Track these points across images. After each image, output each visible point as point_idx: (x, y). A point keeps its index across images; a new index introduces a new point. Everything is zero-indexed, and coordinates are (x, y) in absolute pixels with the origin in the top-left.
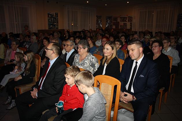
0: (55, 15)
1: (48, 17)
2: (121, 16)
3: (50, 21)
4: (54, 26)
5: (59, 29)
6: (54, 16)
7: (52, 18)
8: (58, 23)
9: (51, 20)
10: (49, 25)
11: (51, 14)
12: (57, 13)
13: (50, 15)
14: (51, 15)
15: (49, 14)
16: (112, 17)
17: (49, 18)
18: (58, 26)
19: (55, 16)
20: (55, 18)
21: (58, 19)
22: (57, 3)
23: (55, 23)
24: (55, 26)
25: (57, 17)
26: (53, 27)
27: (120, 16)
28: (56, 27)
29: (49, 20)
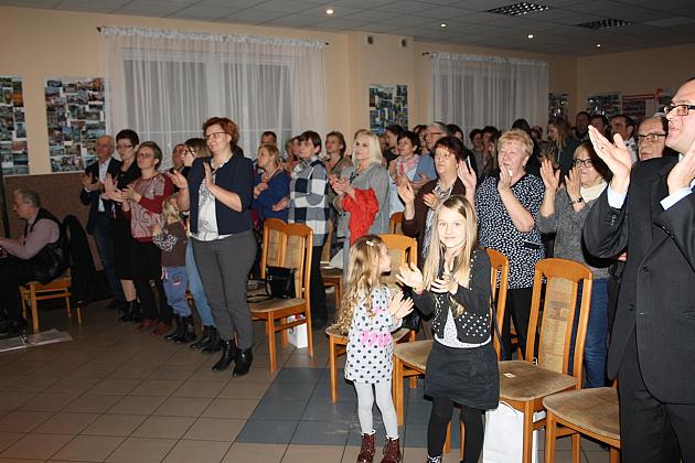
0: (395, 95)
1: (372, 105)
2: (661, 94)
3: (378, 120)
6: (393, 101)
9: (383, 119)
11: (380, 90)
12: (405, 89)
13: (377, 97)
14: (380, 95)
15: (373, 93)
16: (616, 97)
17: (374, 109)
19: (398, 100)
21: (405, 110)
22: (404, 43)
25: (405, 102)
27: (660, 90)
29: (373, 117)
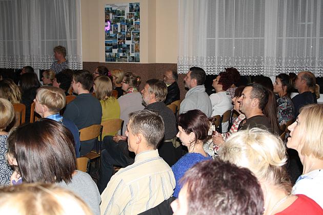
4: (123, 52)
5: (141, 62)
7: (119, 24)
8: (138, 39)
10: (108, 48)
18: (138, 51)
20: (129, 24)
23: (127, 42)
24: (125, 50)
26: (121, 55)
28: (133, 55)
